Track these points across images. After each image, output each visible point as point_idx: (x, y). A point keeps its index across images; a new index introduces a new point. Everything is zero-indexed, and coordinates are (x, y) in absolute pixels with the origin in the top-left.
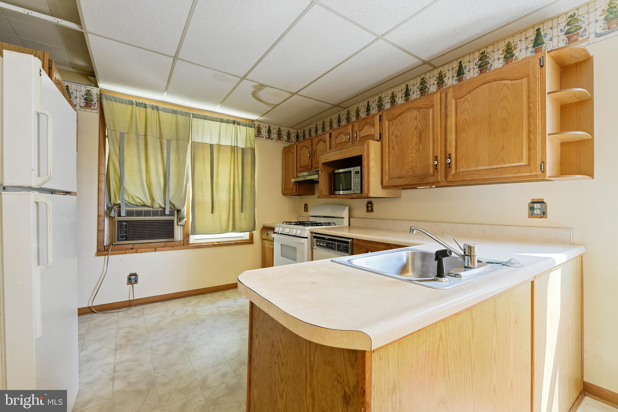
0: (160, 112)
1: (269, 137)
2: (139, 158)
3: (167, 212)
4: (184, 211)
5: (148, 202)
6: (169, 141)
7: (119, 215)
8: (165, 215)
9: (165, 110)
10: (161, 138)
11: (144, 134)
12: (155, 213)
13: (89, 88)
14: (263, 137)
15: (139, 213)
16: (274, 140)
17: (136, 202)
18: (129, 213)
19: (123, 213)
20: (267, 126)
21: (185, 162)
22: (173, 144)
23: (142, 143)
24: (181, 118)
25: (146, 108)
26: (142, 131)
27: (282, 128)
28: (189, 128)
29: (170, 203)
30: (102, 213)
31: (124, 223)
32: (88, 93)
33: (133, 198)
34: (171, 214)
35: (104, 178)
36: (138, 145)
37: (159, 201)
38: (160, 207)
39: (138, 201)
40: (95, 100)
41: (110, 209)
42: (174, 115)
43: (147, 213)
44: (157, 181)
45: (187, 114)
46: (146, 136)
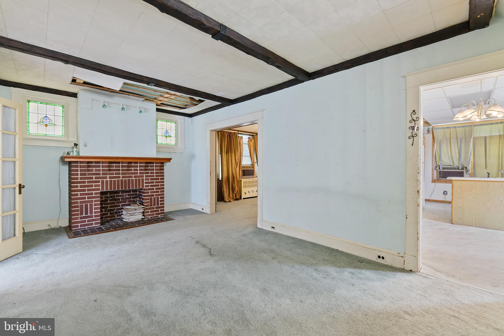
0: (457, 128)
2: (447, 148)
3: (460, 168)
4: (469, 168)
5: (452, 164)
6: (461, 139)
7: (440, 169)
8: (460, 169)
9: (458, 127)
10: (457, 139)
11: (449, 138)
12: (455, 169)
13: (428, 127)
15: (448, 168)
17: (446, 164)
18: (443, 168)
19: (441, 168)
21: (469, 146)
22: (463, 141)
23: (449, 143)
24: (467, 129)
25: (450, 128)
26: (448, 137)
28: (471, 132)
29: (462, 164)
30: (434, 168)
31: (442, 172)
32: (428, 129)
33: (445, 163)
34: (463, 169)
35: (434, 156)
36: (447, 143)
37: (456, 164)
38: (457, 166)
39: (447, 164)
40: (431, 130)
41: (436, 167)
42: (464, 128)
43: (451, 169)
44: (456, 155)
45: (471, 126)
46: (450, 139)
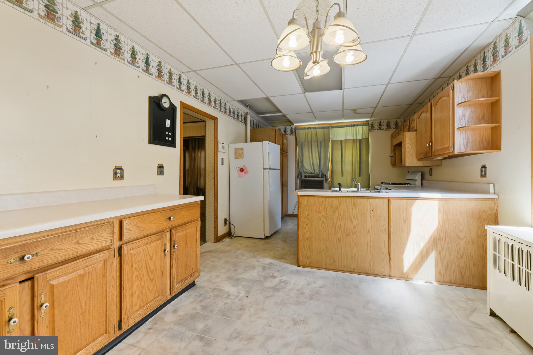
0: (317, 130)
1: (380, 128)
2: (309, 152)
3: (320, 176)
4: (328, 176)
5: (313, 172)
6: (321, 142)
7: (302, 178)
8: (320, 178)
9: (319, 128)
10: (317, 142)
11: (310, 141)
12: (316, 177)
13: (292, 126)
14: (375, 130)
15: (309, 177)
16: (384, 129)
17: (308, 171)
18: (306, 177)
19: (303, 177)
20: (378, 122)
21: (328, 151)
22: (323, 143)
23: (310, 145)
24: (326, 130)
25: (311, 129)
26: (310, 140)
27: (390, 121)
28: (329, 134)
29: (322, 172)
30: (297, 177)
31: (304, 181)
32: (292, 128)
33: (307, 170)
34: (322, 177)
35: (297, 162)
36: (308, 146)
37: (317, 171)
38: (318, 174)
39: (309, 171)
40: (294, 131)
41: (299, 175)
42: (323, 129)
43: (312, 177)
44: (316, 161)
45: (329, 127)
46: (311, 142)
